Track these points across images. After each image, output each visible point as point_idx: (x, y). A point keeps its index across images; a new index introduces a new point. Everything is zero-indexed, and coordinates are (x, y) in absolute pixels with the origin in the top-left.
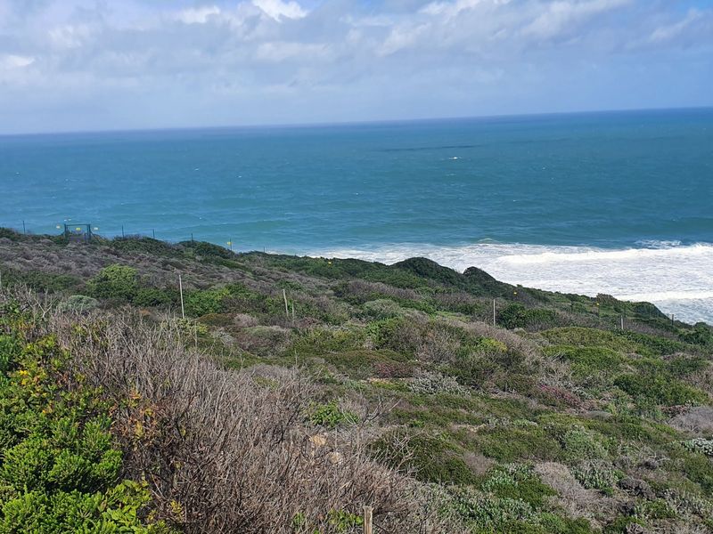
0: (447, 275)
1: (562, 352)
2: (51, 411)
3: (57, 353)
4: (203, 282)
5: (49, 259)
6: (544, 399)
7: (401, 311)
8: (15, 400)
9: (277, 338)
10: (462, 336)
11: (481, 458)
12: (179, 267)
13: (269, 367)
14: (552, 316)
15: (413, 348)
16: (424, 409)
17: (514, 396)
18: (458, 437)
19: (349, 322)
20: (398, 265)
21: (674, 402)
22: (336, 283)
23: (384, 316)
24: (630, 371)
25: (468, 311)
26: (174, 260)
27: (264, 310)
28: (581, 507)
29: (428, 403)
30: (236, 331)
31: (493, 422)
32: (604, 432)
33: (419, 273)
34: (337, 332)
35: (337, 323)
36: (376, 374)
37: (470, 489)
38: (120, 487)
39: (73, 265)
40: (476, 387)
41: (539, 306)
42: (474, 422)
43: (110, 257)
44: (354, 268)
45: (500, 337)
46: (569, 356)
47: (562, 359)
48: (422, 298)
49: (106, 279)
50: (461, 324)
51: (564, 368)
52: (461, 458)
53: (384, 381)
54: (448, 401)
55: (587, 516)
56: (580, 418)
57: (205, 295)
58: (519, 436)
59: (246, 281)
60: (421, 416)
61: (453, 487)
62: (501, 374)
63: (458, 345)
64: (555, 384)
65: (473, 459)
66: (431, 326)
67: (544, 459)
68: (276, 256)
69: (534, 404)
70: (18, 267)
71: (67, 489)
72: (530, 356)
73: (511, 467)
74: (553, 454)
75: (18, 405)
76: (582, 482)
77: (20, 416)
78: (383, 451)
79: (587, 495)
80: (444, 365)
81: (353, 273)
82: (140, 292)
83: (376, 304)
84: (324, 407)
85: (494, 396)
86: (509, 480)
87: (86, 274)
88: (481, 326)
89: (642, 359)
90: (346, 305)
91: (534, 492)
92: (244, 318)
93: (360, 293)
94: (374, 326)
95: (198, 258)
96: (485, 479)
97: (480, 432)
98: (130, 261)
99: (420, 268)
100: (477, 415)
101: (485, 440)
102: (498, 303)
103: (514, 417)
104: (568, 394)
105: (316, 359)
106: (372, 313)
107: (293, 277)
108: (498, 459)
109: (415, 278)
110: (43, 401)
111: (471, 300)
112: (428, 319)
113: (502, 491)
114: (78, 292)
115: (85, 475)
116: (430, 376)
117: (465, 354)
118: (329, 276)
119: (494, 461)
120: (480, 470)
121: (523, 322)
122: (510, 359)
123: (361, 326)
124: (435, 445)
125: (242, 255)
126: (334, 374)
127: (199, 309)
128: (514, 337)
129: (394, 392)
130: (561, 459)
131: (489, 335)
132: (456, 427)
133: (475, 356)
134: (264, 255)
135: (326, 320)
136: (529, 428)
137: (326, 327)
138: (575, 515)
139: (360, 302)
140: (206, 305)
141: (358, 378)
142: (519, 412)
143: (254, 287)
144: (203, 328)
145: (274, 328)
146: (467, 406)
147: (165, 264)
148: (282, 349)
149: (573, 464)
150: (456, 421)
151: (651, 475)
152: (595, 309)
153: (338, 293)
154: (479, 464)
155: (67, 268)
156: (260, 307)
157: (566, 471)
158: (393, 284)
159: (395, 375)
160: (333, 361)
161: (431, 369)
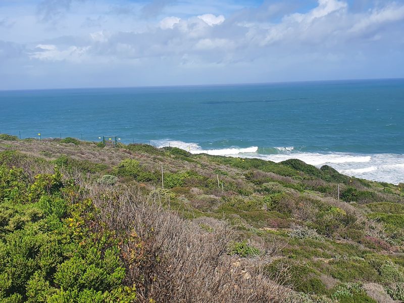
0: (310, 169)
1: (379, 217)
2: (84, 244)
4: (174, 169)
5: (94, 155)
6: (368, 244)
7: (283, 189)
8: (64, 236)
9: (213, 202)
10: (320, 206)
11: (331, 279)
12: (162, 161)
13: (208, 219)
14: (372, 195)
15: (290, 212)
16: (297, 248)
17: (350, 242)
18: (317, 265)
19: (254, 195)
20: (283, 163)
22: (247, 172)
23: (274, 192)
25: (323, 190)
26: (159, 157)
27: (206, 186)
29: (300, 244)
30: (191, 197)
31: (338, 257)
33: (294, 167)
34: (247, 200)
35: (247, 194)
36: (269, 225)
37: (324, 297)
39: (106, 158)
40: (328, 236)
41: (365, 189)
42: (327, 257)
43: (126, 154)
44: (257, 164)
45: (342, 207)
46: (383, 219)
47: (379, 221)
48: (296, 182)
49: (123, 166)
50: (319, 198)
51: (380, 226)
52: (319, 278)
53: (273, 230)
54: (311, 244)
56: (390, 257)
57: (175, 176)
58: (353, 266)
59: (197, 169)
60: (296, 252)
61: (314, 296)
62: (342, 228)
63: (317, 211)
64: (375, 235)
65: (325, 278)
66: (301, 199)
67: (368, 280)
68: (214, 156)
69: (362, 247)
70: (77, 158)
72: (360, 219)
73: (349, 285)
74: (374, 278)
75: (66, 239)
76: (391, 296)
77: (67, 247)
78: (272, 272)
80: (309, 222)
81: (256, 167)
82: (141, 174)
83: (269, 185)
84: (239, 244)
85: (338, 242)
86: (348, 293)
87: (113, 163)
88: (331, 200)
90: (252, 184)
91: (362, 300)
92: (195, 190)
93: (260, 178)
94: (268, 198)
95: (172, 156)
96: (333, 291)
97: (330, 263)
98: (137, 157)
99: (295, 164)
100: (329, 253)
101: (333, 267)
102: (340, 186)
103: (350, 254)
104: (383, 242)
105: (235, 215)
106: (267, 190)
107: (223, 168)
108: (341, 279)
109: (292, 171)
110: (80, 237)
111: (325, 184)
112: (300, 194)
113: (343, 299)
114: (108, 173)
115: (102, 281)
116: (300, 229)
117: (321, 216)
118: (243, 168)
119: (338, 281)
120: (330, 286)
121: (355, 198)
122: (348, 220)
123: (261, 197)
124: (304, 270)
125: (196, 155)
126: (244, 224)
127: (171, 184)
128: (350, 207)
129: (279, 237)
130: (378, 281)
131: (336, 205)
132: (316, 259)
133: (328, 217)
134: (207, 155)
135: (240, 193)
136: (359, 262)
137: (240, 197)
139: (260, 183)
140: (176, 182)
141: (258, 227)
142: (353, 251)
143: (202, 172)
144: (173, 195)
145: (212, 196)
146: (323, 247)
147: (155, 159)
148: (216, 208)
149: (386, 285)
150: (316, 255)
152: (398, 192)
153: (248, 178)
154: (330, 282)
155: (104, 160)
156: (205, 184)
157: (382, 289)
158: (279, 173)
159: (280, 226)
160: (244, 217)
161: (301, 224)
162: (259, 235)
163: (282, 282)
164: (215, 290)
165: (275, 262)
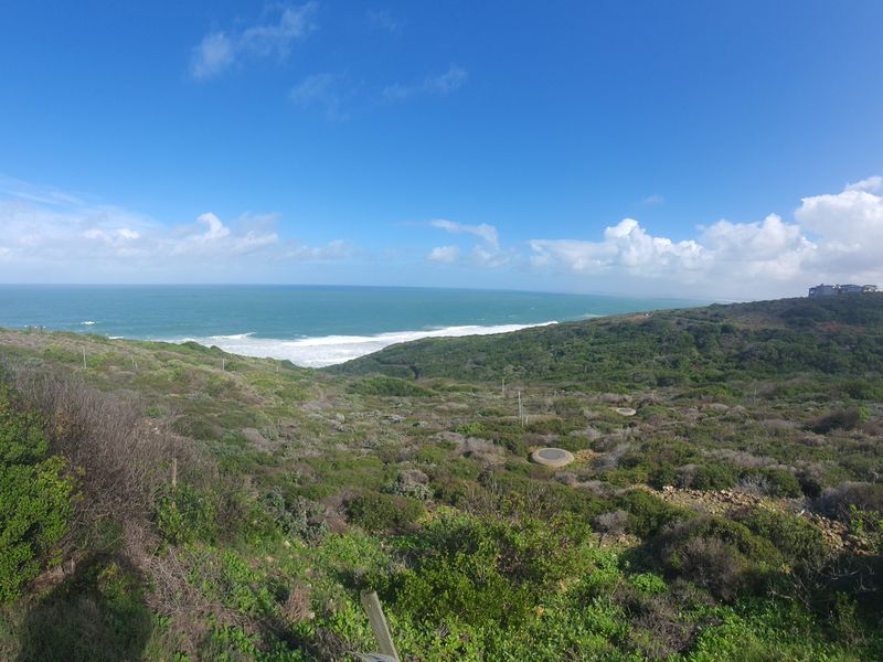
0: (203, 349)
3: (15, 392)
4: (95, 352)
5: (21, 341)
6: (245, 402)
7: (183, 364)
9: (129, 377)
10: (210, 375)
11: (220, 428)
12: (84, 345)
14: (246, 366)
15: (189, 381)
16: (195, 407)
18: (211, 419)
19: (161, 369)
20: (183, 344)
21: (301, 399)
22: (155, 352)
23: (177, 367)
24: (281, 388)
25: (212, 364)
28: (263, 446)
29: (196, 405)
31: (224, 412)
32: (272, 414)
33: (191, 347)
35: (156, 369)
36: (173, 392)
37: (215, 442)
38: (50, 460)
39: (32, 343)
40: (217, 397)
41: (241, 362)
42: (216, 412)
43: (51, 340)
44: (163, 346)
45: (226, 375)
48: (193, 359)
49: (48, 350)
50: (210, 370)
51: (253, 388)
52: (212, 428)
53: (177, 395)
54: (205, 404)
55: (267, 450)
56: (261, 409)
58: (235, 418)
59: (115, 351)
60: (194, 411)
61: (208, 441)
62: (226, 391)
63: (209, 379)
64: (249, 394)
65: (216, 427)
66: (197, 371)
67: (245, 426)
69: (240, 403)
71: (18, 464)
72: (238, 383)
73: (232, 431)
74: (250, 424)
76: (263, 436)
78: (176, 427)
79: (266, 441)
80: (203, 388)
81: (163, 348)
83: (173, 361)
84: (150, 408)
85: (224, 401)
86: (232, 437)
87: (39, 348)
88: (218, 371)
89: (287, 383)
90: (160, 362)
91: (242, 441)
92: (114, 368)
93: (166, 356)
94: (172, 371)
96: (221, 437)
97: (219, 416)
98: (61, 342)
99: (191, 345)
100: (217, 409)
101: (220, 420)
102: (224, 361)
103: (233, 409)
104: (255, 399)
106: (171, 365)
108: (227, 428)
109: (190, 350)
111: (214, 359)
112: (195, 368)
113: (229, 442)
115: (27, 456)
116: (197, 393)
117: (212, 382)
118: (152, 349)
119: (225, 429)
121: (235, 369)
122: (230, 385)
123: (166, 371)
124: (200, 423)
126: (155, 393)
128: (231, 375)
129: (181, 400)
130: (254, 426)
131: (221, 374)
132: (208, 415)
133: (216, 384)
135: (150, 368)
136: (239, 414)
137: (150, 372)
138: (261, 450)
139: (165, 361)
141: (165, 394)
142: (234, 407)
143: (118, 354)
145: (128, 372)
146: (213, 405)
148: (131, 382)
149: (260, 428)
150: (209, 412)
151: (294, 430)
153: (156, 357)
154: (218, 430)
156: (121, 363)
157: (257, 432)
158: (179, 352)
159: (181, 392)
160: (154, 387)
161: (197, 390)
162: (166, 400)
163: (185, 434)
164: (132, 447)
165: (179, 420)
